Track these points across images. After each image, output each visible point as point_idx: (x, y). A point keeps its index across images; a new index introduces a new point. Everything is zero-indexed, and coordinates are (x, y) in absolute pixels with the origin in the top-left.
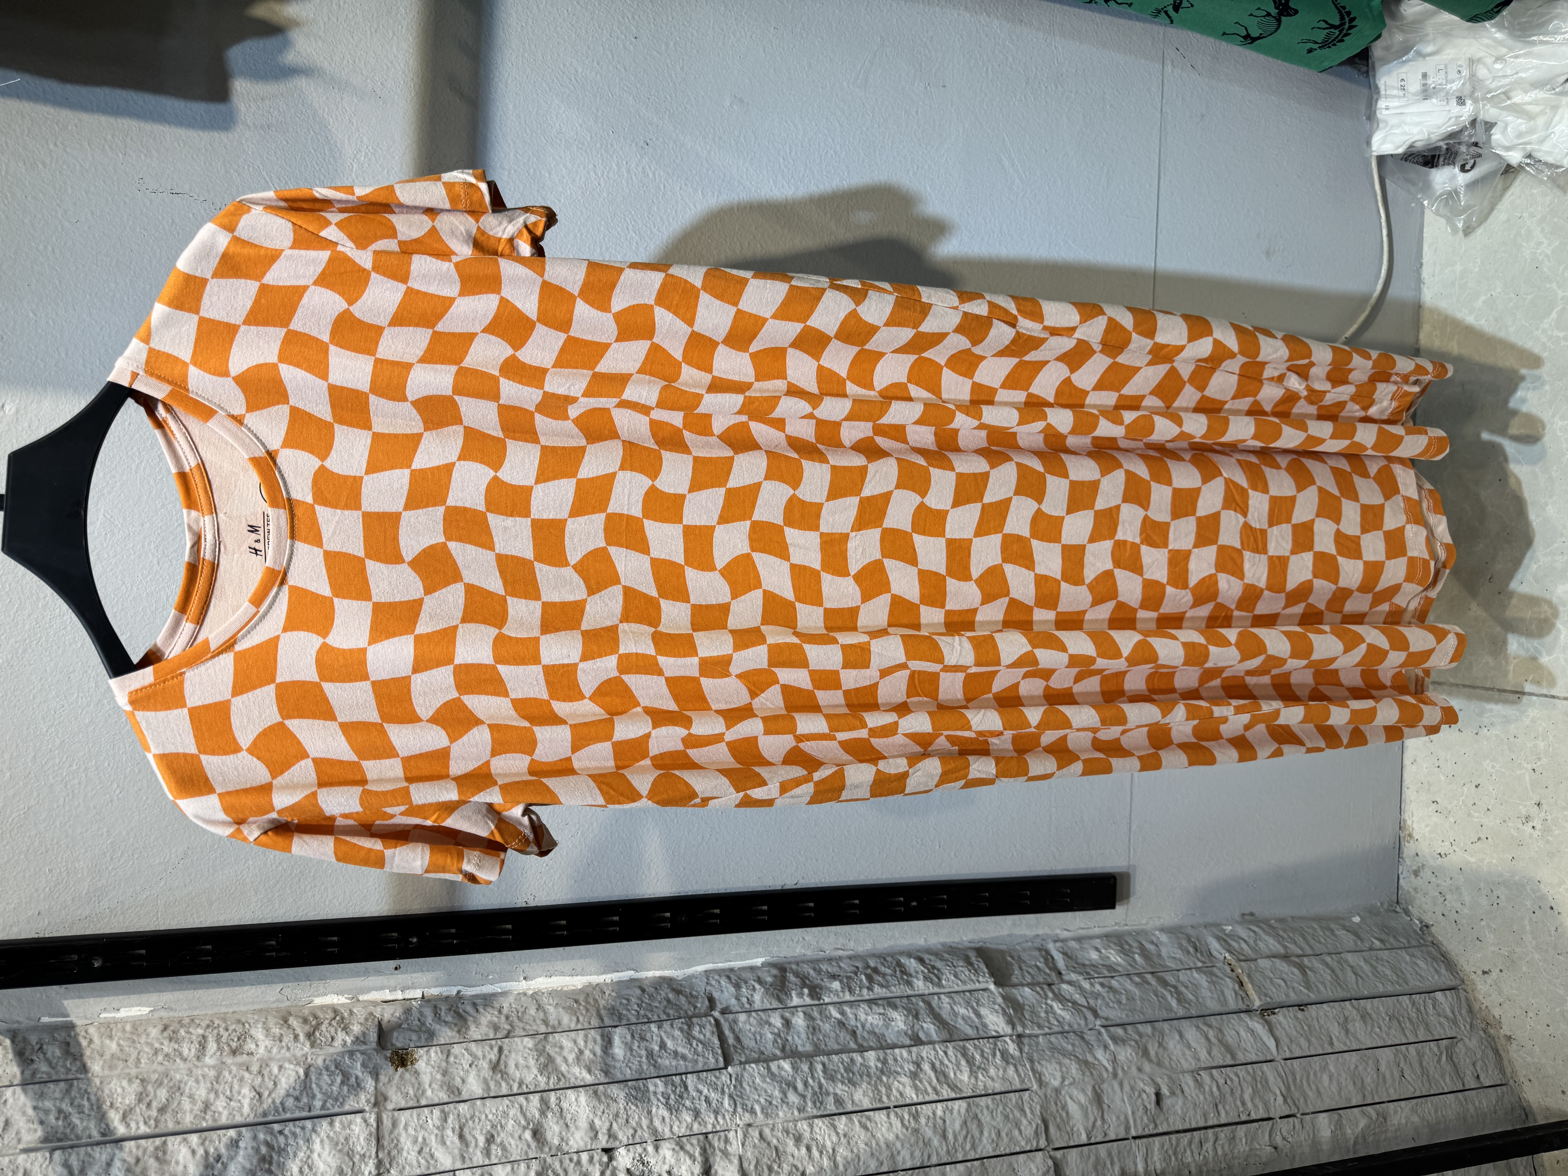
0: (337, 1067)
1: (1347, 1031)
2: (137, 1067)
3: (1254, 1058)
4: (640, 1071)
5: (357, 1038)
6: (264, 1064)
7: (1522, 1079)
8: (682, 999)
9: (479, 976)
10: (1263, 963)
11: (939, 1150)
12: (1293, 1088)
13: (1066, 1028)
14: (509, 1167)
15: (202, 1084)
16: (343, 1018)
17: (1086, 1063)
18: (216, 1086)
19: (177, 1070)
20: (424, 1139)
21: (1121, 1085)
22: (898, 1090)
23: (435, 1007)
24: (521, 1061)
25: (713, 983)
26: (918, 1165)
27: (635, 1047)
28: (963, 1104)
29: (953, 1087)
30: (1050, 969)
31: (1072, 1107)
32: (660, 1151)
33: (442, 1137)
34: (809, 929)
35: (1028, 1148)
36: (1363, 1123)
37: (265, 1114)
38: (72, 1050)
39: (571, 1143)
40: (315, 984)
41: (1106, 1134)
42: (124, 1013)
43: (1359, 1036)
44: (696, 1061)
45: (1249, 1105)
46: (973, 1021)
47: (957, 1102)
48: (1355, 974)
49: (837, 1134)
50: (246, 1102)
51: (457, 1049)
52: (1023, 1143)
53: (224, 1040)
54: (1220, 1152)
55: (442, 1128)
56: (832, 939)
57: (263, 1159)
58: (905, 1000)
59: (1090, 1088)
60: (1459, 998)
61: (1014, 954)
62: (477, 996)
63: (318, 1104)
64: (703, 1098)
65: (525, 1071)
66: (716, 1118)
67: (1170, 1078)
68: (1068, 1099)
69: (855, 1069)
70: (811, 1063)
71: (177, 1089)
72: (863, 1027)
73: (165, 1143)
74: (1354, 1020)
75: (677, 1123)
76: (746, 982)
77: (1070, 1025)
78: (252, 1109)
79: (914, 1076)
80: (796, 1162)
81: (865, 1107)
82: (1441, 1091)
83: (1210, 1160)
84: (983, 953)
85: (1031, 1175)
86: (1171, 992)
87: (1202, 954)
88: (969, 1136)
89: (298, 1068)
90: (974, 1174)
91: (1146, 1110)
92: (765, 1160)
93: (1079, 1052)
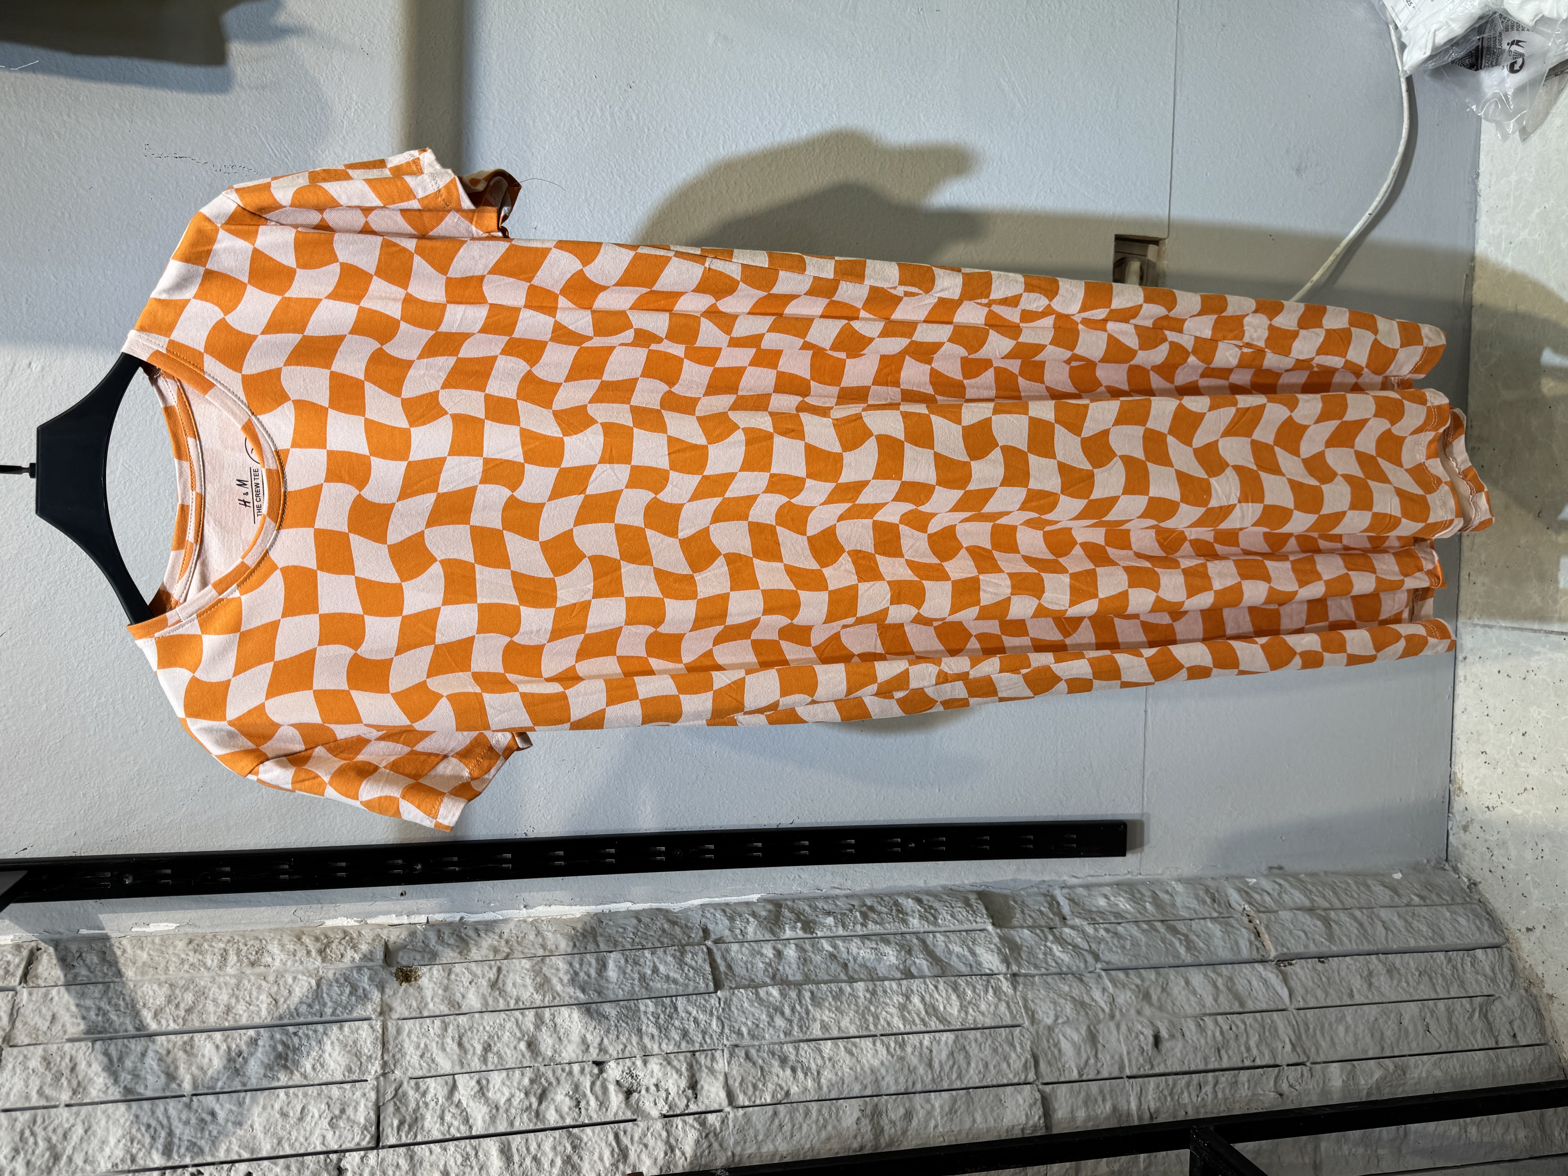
0: (346, 980)
1: (1370, 985)
2: (166, 974)
3: (1264, 1006)
4: (632, 992)
5: (365, 956)
6: (280, 975)
7: (1562, 1039)
8: (678, 930)
9: (481, 903)
10: (1285, 915)
11: (924, 1078)
12: (1304, 1037)
13: (1064, 969)
14: (504, 1073)
15: (224, 990)
16: (352, 939)
17: (1083, 1004)
18: (237, 992)
19: (201, 978)
20: (426, 1045)
21: (1118, 1026)
22: (885, 1020)
23: (439, 931)
24: (519, 981)
25: (709, 915)
26: (903, 1090)
27: (628, 970)
28: (951, 1036)
29: (942, 1019)
30: (1054, 914)
31: (1065, 1045)
32: (649, 1066)
33: (443, 1044)
34: (803, 867)
35: (1016, 1081)
36: (1378, 1074)
37: (281, 1018)
38: (108, 958)
39: (564, 1055)
40: (326, 906)
41: (1098, 1072)
42: (153, 928)
43: (1383, 990)
44: (687, 985)
45: (1255, 1051)
46: (967, 959)
47: (945, 1034)
48: (1386, 929)
49: (823, 1058)
50: (264, 1007)
51: (458, 968)
52: (1011, 1076)
53: (243, 953)
54: (1220, 1095)
55: (442, 1036)
56: (829, 877)
57: (279, 1056)
58: (899, 937)
59: (1085, 1028)
60: (1501, 957)
61: (1019, 899)
62: (478, 922)
63: (328, 1011)
64: (692, 1019)
65: (522, 989)
66: (704, 1038)
67: (1170, 1021)
68: (1061, 1037)
69: (844, 998)
70: (800, 991)
71: (202, 994)
72: (855, 960)
73: (192, 1038)
74: (1379, 974)
75: (666, 1041)
76: (740, 916)
77: (1069, 968)
78: (269, 1013)
79: (902, 1008)
80: (780, 1082)
81: (852, 1033)
82: (1470, 1047)
83: (1209, 1102)
84: (984, 896)
85: (1018, 1106)
86: (1180, 939)
87: (1219, 905)
88: (956, 1067)
89: (310, 979)
90: (959, 1103)
91: (1142, 1051)
92: (750, 1078)
93: (1075, 993)
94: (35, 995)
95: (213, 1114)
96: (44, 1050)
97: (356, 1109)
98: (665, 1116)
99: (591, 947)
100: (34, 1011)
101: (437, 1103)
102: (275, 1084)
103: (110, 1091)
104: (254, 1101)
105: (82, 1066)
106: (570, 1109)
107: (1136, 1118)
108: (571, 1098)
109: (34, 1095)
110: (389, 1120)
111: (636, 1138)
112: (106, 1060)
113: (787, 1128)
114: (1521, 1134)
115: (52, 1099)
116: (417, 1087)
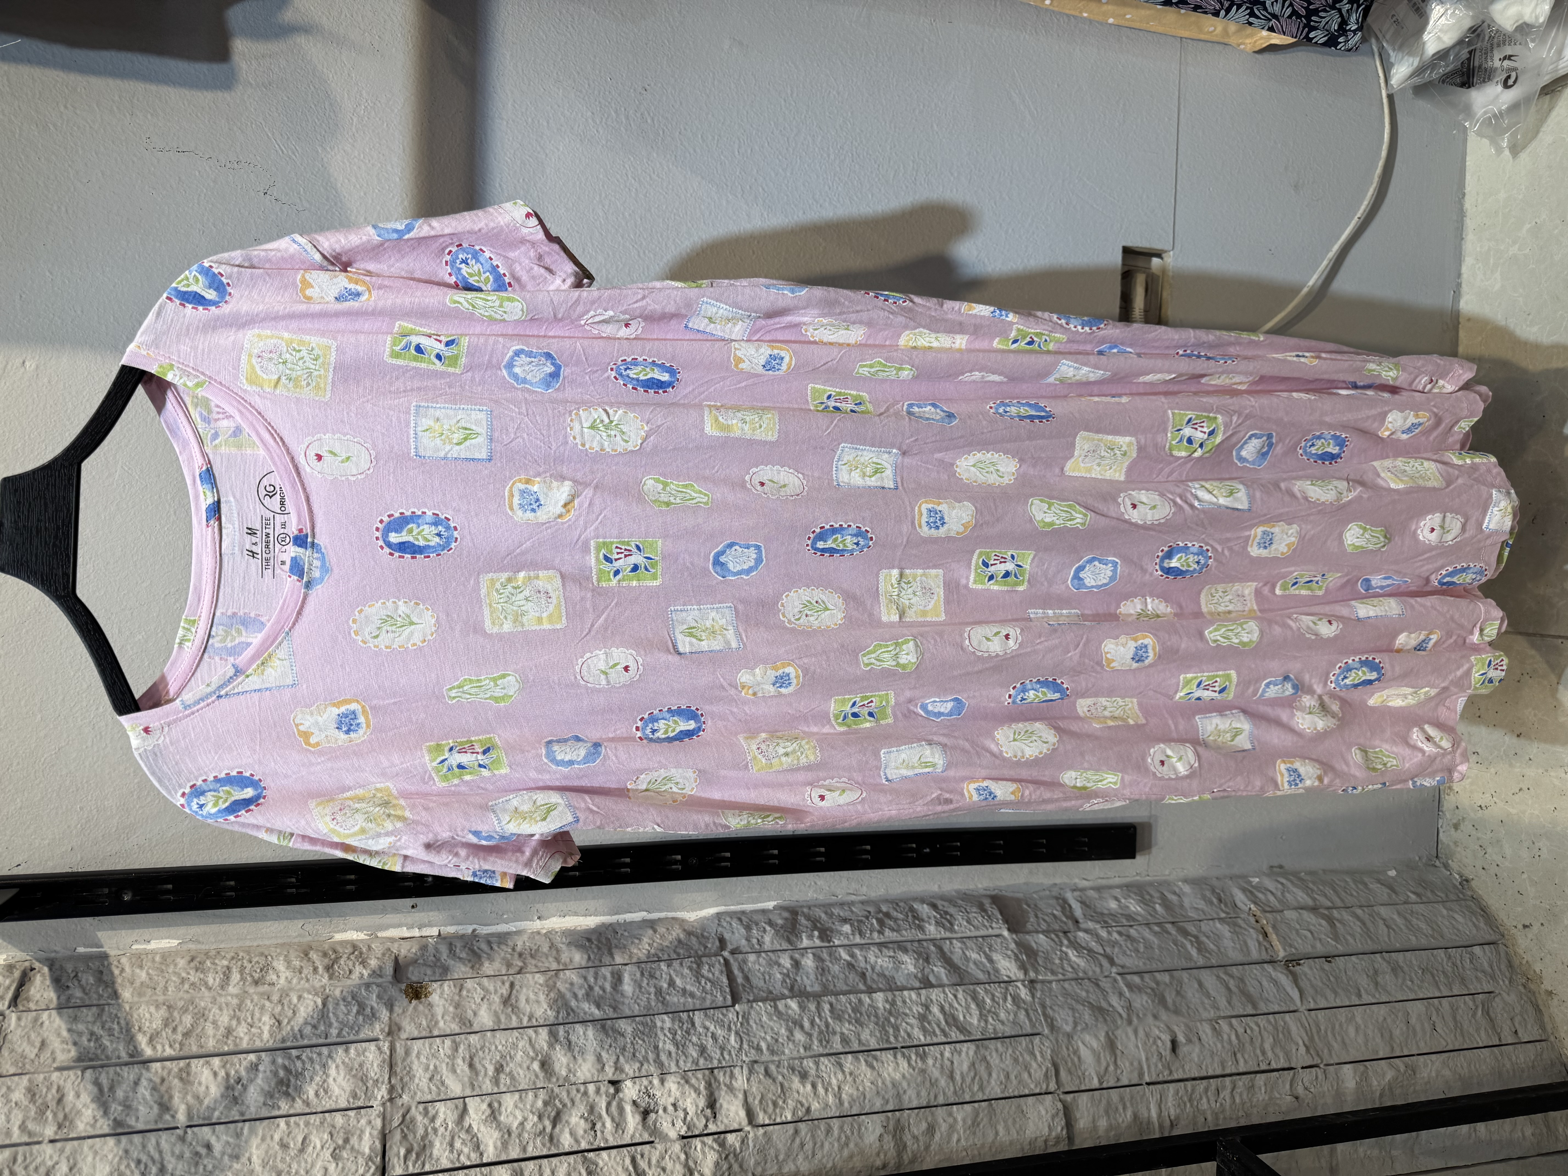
0: (355, 998)
1: (1377, 984)
2: (164, 994)
3: (1276, 1008)
4: (648, 1007)
5: (374, 972)
6: (285, 993)
7: (1563, 1035)
8: (694, 940)
9: (494, 915)
10: (1290, 914)
11: (946, 1089)
12: (1316, 1038)
13: (1081, 975)
14: (517, 1096)
15: (225, 1011)
16: (361, 953)
17: (1100, 1009)
18: (238, 1013)
20: (435, 1067)
21: (1136, 1032)
22: (906, 1031)
23: (451, 944)
24: (532, 996)
25: (725, 924)
26: (925, 1104)
27: (644, 984)
28: (972, 1047)
29: (962, 1029)
30: (1067, 917)
31: (1084, 1052)
32: (666, 1084)
33: (453, 1065)
34: (820, 874)
35: (1037, 1091)
36: (1390, 1075)
37: (283, 1041)
38: (105, 978)
39: (579, 1074)
40: (335, 921)
41: (1118, 1080)
42: (154, 945)
43: (1389, 988)
44: (704, 999)
45: (1270, 1054)
46: (984, 966)
47: (965, 1044)
48: (1387, 926)
49: (843, 1072)
50: (266, 1029)
51: (469, 984)
52: (1032, 1086)
53: (247, 971)
54: (1238, 1100)
55: (452, 1057)
56: (844, 883)
57: (281, 1082)
58: (916, 944)
59: (1103, 1034)
60: (1498, 953)
61: (1031, 902)
62: (492, 935)
63: (334, 1032)
64: (710, 1034)
65: (535, 1005)
66: (722, 1054)
67: (1187, 1026)
68: (1080, 1044)
69: (863, 1010)
70: (818, 1003)
71: (201, 1015)
72: (873, 969)
73: (189, 1065)
74: (1384, 973)
75: (683, 1058)
76: (757, 924)
77: (1085, 972)
78: (271, 1035)
79: (922, 1018)
80: (800, 1098)
81: (872, 1046)
82: (1476, 1045)
83: (1228, 1108)
84: (998, 900)
85: (1040, 1117)
86: (1191, 941)
87: (1226, 905)
88: (977, 1078)
89: (316, 998)
90: (981, 1115)
91: (1161, 1056)
92: (770, 1095)
93: (1092, 998)
94: (24, 1019)
95: (208, 1147)
96: (30, 1080)
97: (360, 1138)
98: (684, 1137)
99: (606, 960)
100: (22, 1037)
101: (446, 1129)
102: (276, 1113)
103: (98, 1125)
104: (252, 1131)
105: (70, 1097)
106: (585, 1132)
107: (1157, 1128)
108: (586, 1120)
109: (16, 1131)
110: (395, 1149)
111: (654, 1161)
112: (96, 1090)
113: (808, 1147)
114: (1528, 1132)
115: (35, 1135)
116: (426, 1112)
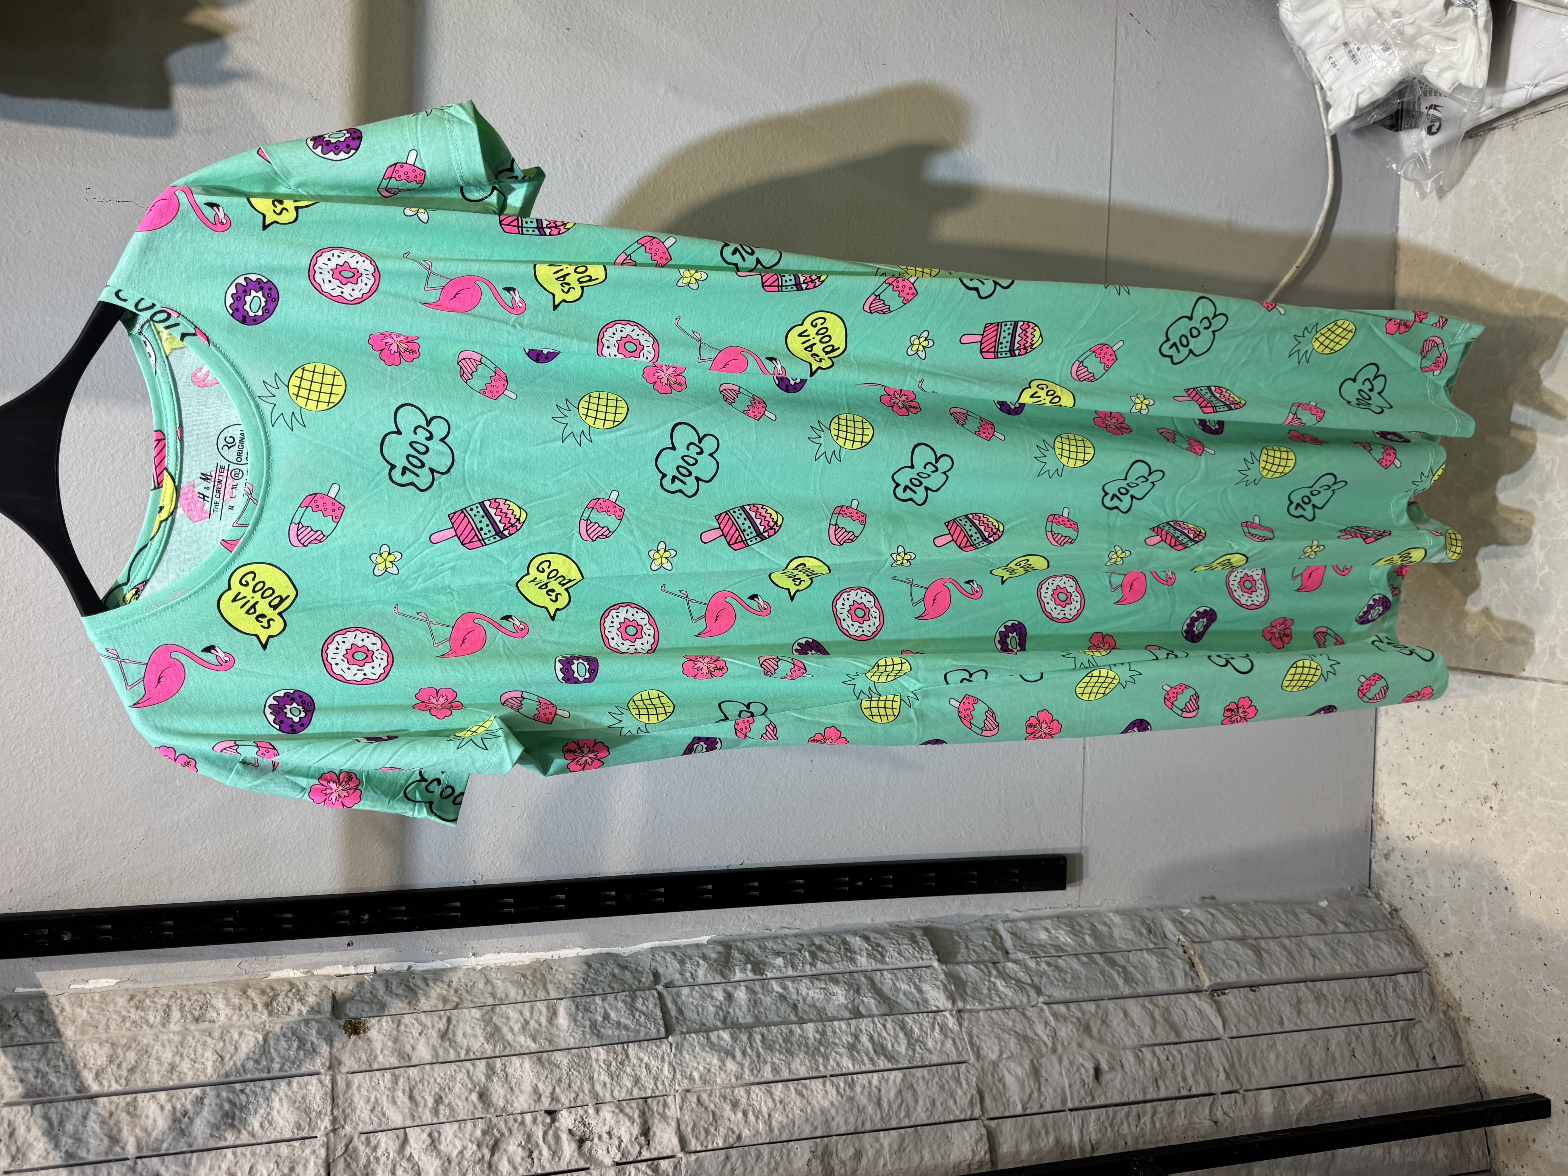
0: (294, 1034)
1: (1299, 1012)
2: (107, 1032)
3: (1199, 1036)
4: (584, 1040)
5: (312, 1008)
6: (225, 1031)
7: (1478, 1060)
8: (628, 975)
9: (429, 952)
10: (1218, 945)
11: (873, 1116)
12: (1237, 1065)
13: (1008, 1004)
14: (456, 1125)
15: (168, 1048)
16: (298, 991)
17: (1026, 1038)
18: (181, 1050)
20: (376, 1099)
21: (1060, 1059)
23: (387, 981)
24: (469, 1031)
25: (659, 959)
26: (852, 1130)
27: (579, 1018)
28: (899, 1074)
29: (890, 1058)
30: (997, 948)
31: (1009, 1080)
32: (601, 1113)
33: (393, 1097)
34: (754, 908)
35: (962, 1117)
36: (1307, 1100)
37: (227, 1075)
38: (46, 1017)
39: (516, 1105)
40: (271, 958)
41: (1042, 1106)
42: (92, 984)
43: (1311, 1016)
44: (638, 1031)
45: (1191, 1081)
46: (914, 997)
47: (893, 1073)
48: (1314, 956)
49: (774, 1100)
50: (209, 1064)
51: (407, 1019)
52: (957, 1113)
53: (187, 1008)
54: (1158, 1125)
55: (393, 1090)
56: (778, 917)
57: (226, 1115)
58: (847, 976)
59: (1028, 1062)
60: (1421, 981)
61: (963, 934)
62: (427, 971)
63: (276, 1066)
64: (643, 1065)
65: (472, 1039)
66: (656, 1084)
67: (1110, 1054)
68: (1005, 1072)
69: (794, 1040)
70: (750, 1034)
71: (145, 1052)
72: (804, 1000)
73: (135, 1098)
74: (1308, 1002)
75: (618, 1088)
76: (691, 959)
77: (1012, 1002)
78: (215, 1070)
79: (852, 1048)
80: (732, 1126)
81: (802, 1075)
82: (1393, 1071)
83: (1148, 1133)
84: (930, 932)
85: (965, 1142)
86: (1118, 972)
87: (1155, 936)
88: (904, 1105)
89: (257, 1034)
90: (907, 1141)
91: (1084, 1083)
92: (702, 1123)
93: (1019, 1028)
97: (305, 1167)
98: (618, 1164)
99: (541, 994)
101: (388, 1158)
102: (222, 1144)
103: (51, 1157)
104: (200, 1161)
105: (21, 1131)
106: (523, 1159)
107: (1078, 1150)
108: (524, 1148)
112: (46, 1124)
113: (739, 1171)
114: (1441, 1154)
116: (368, 1142)
